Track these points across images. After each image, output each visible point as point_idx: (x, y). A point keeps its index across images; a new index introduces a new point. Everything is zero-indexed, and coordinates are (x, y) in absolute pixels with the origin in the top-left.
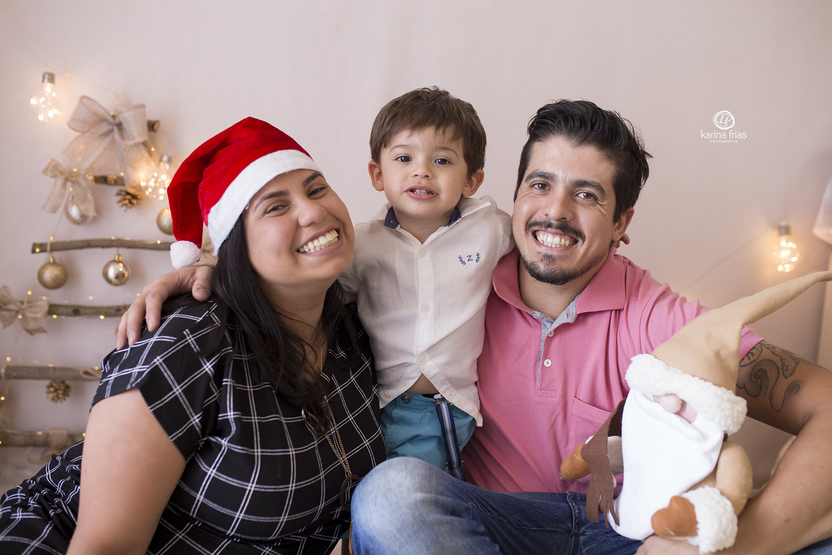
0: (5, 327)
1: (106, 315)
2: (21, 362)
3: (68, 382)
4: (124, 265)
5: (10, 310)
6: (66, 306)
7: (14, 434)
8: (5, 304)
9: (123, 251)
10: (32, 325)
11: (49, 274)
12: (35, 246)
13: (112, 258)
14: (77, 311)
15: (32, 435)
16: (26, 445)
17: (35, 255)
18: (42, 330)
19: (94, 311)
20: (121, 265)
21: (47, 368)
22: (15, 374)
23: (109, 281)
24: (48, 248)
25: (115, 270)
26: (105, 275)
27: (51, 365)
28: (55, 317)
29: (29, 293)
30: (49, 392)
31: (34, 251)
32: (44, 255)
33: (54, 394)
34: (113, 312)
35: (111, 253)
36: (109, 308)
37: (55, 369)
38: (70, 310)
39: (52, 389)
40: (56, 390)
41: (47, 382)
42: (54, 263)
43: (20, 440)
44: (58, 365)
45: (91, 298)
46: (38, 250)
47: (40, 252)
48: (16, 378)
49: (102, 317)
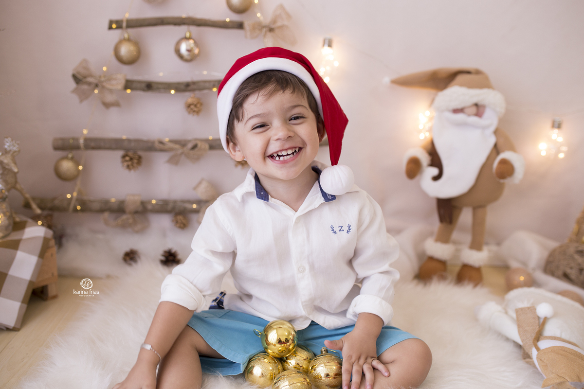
0: (81, 101)
1: (178, 90)
2: (98, 134)
3: (140, 153)
4: (195, 42)
5: (89, 84)
6: (140, 82)
7: (91, 201)
8: (85, 77)
9: (193, 29)
10: (110, 98)
11: (125, 50)
12: (111, 22)
13: (183, 36)
14: (149, 86)
15: (107, 202)
16: (101, 211)
17: (112, 32)
18: (116, 104)
19: (166, 87)
20: (191, 42)
21: (121, 140)
22: (93, 144)
23: (181, 57)
24: (124, 25)
25: (187, 46)
26: (178, 52)
27: (124, 137)
28: (129, 91)
29: (105, 69)
30: (123, 162)
31: (110, 28)
32: (119, 32)
33: (130, 163)
34: (183, 87)
35: (183, 30)
36: (179, 84)
37: (129, 140)
38: (143, 85)
39: (127, 158)
40: (131, 159)
41: (121, 153)
42: (129, 40)
43: (96, 206)
44: (131, 137)
45: (161, 74)
46: (114, 26)
47: (117, 28)
48: (94, 148)
49: (173, 92)
